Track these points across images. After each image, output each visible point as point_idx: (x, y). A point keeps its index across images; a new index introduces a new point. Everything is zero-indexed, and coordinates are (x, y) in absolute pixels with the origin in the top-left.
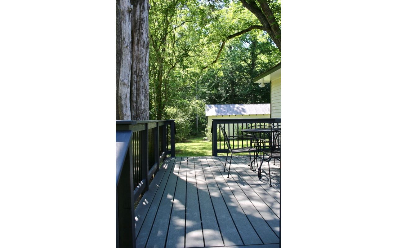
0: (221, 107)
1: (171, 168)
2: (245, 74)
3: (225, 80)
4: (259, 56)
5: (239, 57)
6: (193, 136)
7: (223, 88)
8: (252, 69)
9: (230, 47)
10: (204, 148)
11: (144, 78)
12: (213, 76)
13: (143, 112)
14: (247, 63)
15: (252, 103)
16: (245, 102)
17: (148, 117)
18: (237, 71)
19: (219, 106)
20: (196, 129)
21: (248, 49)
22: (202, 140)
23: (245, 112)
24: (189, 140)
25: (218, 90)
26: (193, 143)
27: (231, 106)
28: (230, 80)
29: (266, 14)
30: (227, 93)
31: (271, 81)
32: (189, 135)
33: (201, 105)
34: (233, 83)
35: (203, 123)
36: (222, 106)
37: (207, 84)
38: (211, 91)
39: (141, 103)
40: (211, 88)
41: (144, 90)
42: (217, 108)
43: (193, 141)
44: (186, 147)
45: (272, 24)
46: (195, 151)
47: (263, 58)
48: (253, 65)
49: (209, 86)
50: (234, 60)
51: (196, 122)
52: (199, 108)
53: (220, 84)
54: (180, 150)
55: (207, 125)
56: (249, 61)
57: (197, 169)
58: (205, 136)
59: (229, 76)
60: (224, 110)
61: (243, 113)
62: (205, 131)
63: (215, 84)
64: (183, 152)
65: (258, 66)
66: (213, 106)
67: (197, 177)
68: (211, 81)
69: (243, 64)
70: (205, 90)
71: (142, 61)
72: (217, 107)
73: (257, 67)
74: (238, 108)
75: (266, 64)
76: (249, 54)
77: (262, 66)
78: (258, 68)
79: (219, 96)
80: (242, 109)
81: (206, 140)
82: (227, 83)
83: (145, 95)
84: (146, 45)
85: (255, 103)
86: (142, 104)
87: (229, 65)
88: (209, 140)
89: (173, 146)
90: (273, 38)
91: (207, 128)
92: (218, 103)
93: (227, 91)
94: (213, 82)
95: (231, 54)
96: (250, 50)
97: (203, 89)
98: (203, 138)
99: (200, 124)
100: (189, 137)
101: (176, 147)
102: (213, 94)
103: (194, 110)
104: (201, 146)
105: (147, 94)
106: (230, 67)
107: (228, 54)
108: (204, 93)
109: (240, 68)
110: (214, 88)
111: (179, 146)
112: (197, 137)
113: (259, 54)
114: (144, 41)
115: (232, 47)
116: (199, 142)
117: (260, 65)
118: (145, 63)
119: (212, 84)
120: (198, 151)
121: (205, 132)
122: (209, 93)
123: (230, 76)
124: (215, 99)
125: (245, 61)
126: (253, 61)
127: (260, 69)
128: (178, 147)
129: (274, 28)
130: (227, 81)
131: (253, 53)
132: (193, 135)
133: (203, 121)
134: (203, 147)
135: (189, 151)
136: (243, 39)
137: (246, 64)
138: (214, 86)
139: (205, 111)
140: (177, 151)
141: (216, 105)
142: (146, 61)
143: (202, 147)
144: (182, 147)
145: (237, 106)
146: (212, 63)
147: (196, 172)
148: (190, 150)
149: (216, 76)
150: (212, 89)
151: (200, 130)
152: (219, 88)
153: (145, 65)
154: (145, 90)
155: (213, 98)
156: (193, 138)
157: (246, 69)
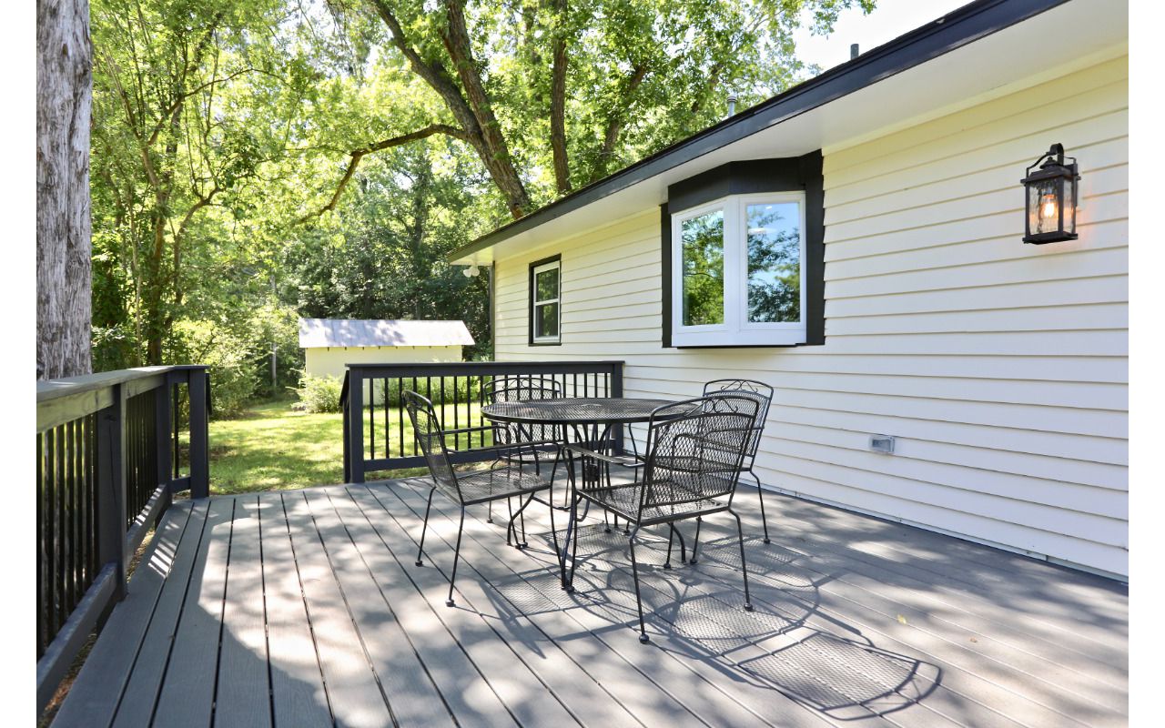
0: (341, 327)
1: (191, 568)
2: (399, 250)
3: (349, 262)
4: (433, 211)
5: (387, 208)
6: (263, 400)
7: (345, 280)
8: (416, 239)
9: (364, 182)
10: (298, 437)
11: (62, 199)
12: (318, 250)
13: (54, 335)
14: (406, 225)
15: (415, 319)
16: (398, 315)
17: (82, 356)
18: (380, 241)
19: (336, 322)
20: (271, 382)
21: (405, 192)
22: (290, 409)
23: (401, 341)
24: (252, 411)
25: (331, 285)
26: (264, 421)
27: (367, 324)
28: (362, 261)
29: (471, 99)
30: (353, 293)
31: (494, 262)
32: (250, 397)
33: (288, 320)
34: (368, 268)
35: (291, 365)
36: (345, 323)
37: (302, 268)
38: (311, 286)
39: (48, 297)
40: (312, 279)
41: (63, 246)
42: (329, 330)
43: (264, 412)
44: (241, 437)
45: (487, 124)
46: (271, 447)
47: (441, 216)
48: (418, 230)
49: (307, 272)
50: (373, 213)
51: (270, 362)
52: (281, 326)
53: (335, 270)
54: (225, 447)
55: (302, 372)
56: (410, 221)
57: (308, 558)
58: (297, 398)
59: (358, 251)
60: (349, 336)
61: (397, 343)
62: (297, 386)
63: (323, 270)
64: (235, 452)
65: (430, 233)
66: (317, 321)
67: (318, 618)
68: (313, 261)
69: (396, 227)
70: (297, 281)
71: (54, 124)
72: (329, 327)
73: (428, 236)
74: (384, 331)
75: (448, 229)
76: (408, 203)
77: (438, 233)
78: (430, 239)
79: (332, 299)
80: (396, 333)
81: (302, 409)
82: (353, 268)
83: (68, 267)
84: (76, 67)
85: (423, 318)
86: (53, 303)
87: (361, 224)
88: (308, 410)
89: (200, 434)
90: (488, 160)
91: (303, 380)
92: (329, 315)
93: (353, 288)
94: (317, 265)
95: (366, 199)
96: (412, 195)
97: (291, 280)
98: (293, 406)
99: (282, 366)
100: (250, 403)
101: (210, 435)
102: (318, 293)
103: (268, 332)
104: (287, 429)
105: (81, 263)
106: (364, 229)
107: (358, 198)
108: (292, 290)
109: (386, 235)
110: (318, 279)
111: (223, 431)
112: (272, 402)
113: (436, 205)
114: (65, 46)
115: (368, 184)
116: (280, 418)
117: (433, 232)
118: (70, 137)
119: (315, 268)
120: (283, 446)
121: (299, 390)
122: (307, 291)
123: (360, 252)
124: (322, 306)
125: (399, 218)
126: (418, 220)
127: (435, 242)
128: (220, 436)
129: (490, 137)
130: (355, 264)
131: (419, 203)
132: (262, 396)
133: (290, 361)
134: (296, 431)
135: (254, 448)
136: (396, 166)
137: (403, 228)
138: (319, 274)
139: (297, 333)
140: (214, 451)
141: (328, 321)
142: (72, 131)
143: (292, 432)
144: (229, 434)
145: (382, 324)
146: (321, 212)
147: (309, 581)
148: (256, 446)
149: (324, 248)
150: (315, 280)
151: (282, 382)
152: (333, 280)
153: (71, 148)
154: (70, 245)
155: (317, 303)
156: (261, 404)
157: (403, 238)
